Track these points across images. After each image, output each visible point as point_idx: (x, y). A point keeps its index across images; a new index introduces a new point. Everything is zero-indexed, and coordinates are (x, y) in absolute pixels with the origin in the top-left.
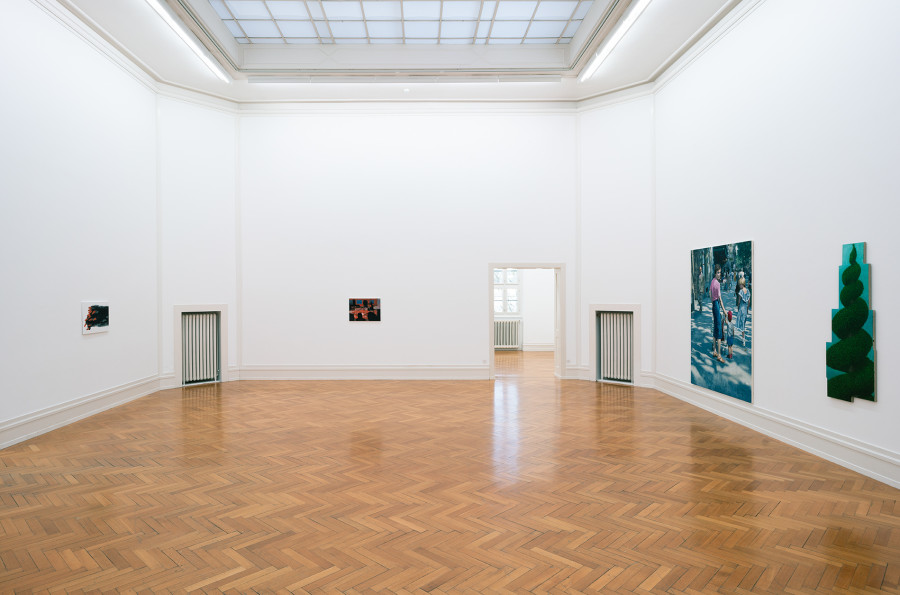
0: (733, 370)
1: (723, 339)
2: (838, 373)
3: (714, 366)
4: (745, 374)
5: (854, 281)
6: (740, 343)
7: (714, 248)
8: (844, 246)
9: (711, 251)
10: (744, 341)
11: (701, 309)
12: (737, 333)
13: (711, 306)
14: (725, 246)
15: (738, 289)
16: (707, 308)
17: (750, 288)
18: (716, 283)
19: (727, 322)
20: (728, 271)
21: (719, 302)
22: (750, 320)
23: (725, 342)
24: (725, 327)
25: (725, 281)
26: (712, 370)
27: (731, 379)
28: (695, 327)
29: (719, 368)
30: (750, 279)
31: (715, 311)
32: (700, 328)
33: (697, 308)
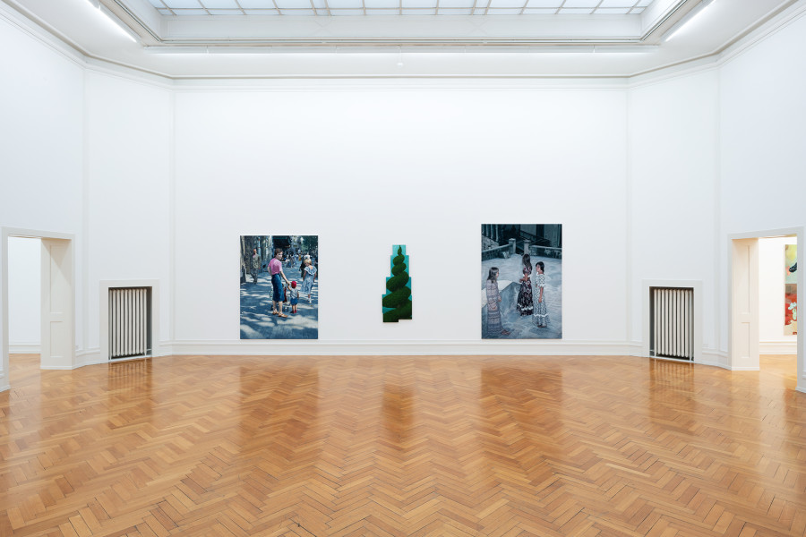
0: (298, 321)
1: (285, 301)
2: (390, 309)
3: (274, 321)
4: (313, 322)
5: (400, 264)
6: (306, 302)
7: (274, 237)
8: (394, 246)
9: (270, 239)
10: (310, 300)
11: (255, 281)
12: (302, 295)
13: (270, 278)
14: (288, 237)
15: (303, 266)
16: (265, 281)
17: (316, 266)
18: (276, 262)
19: (291, 288)
20: (292, 254)
21: (280, 275)
22: (317, 286)
23: (288, 303)
24: (288, 293)
25: (287, 261)
26: (271, 325)
27: (295, 327)
28: (245, 294)
29: (280, 322)
30: (317, 260)
31: (275, 281)
32: (254, 295)
33: (249, 279)
